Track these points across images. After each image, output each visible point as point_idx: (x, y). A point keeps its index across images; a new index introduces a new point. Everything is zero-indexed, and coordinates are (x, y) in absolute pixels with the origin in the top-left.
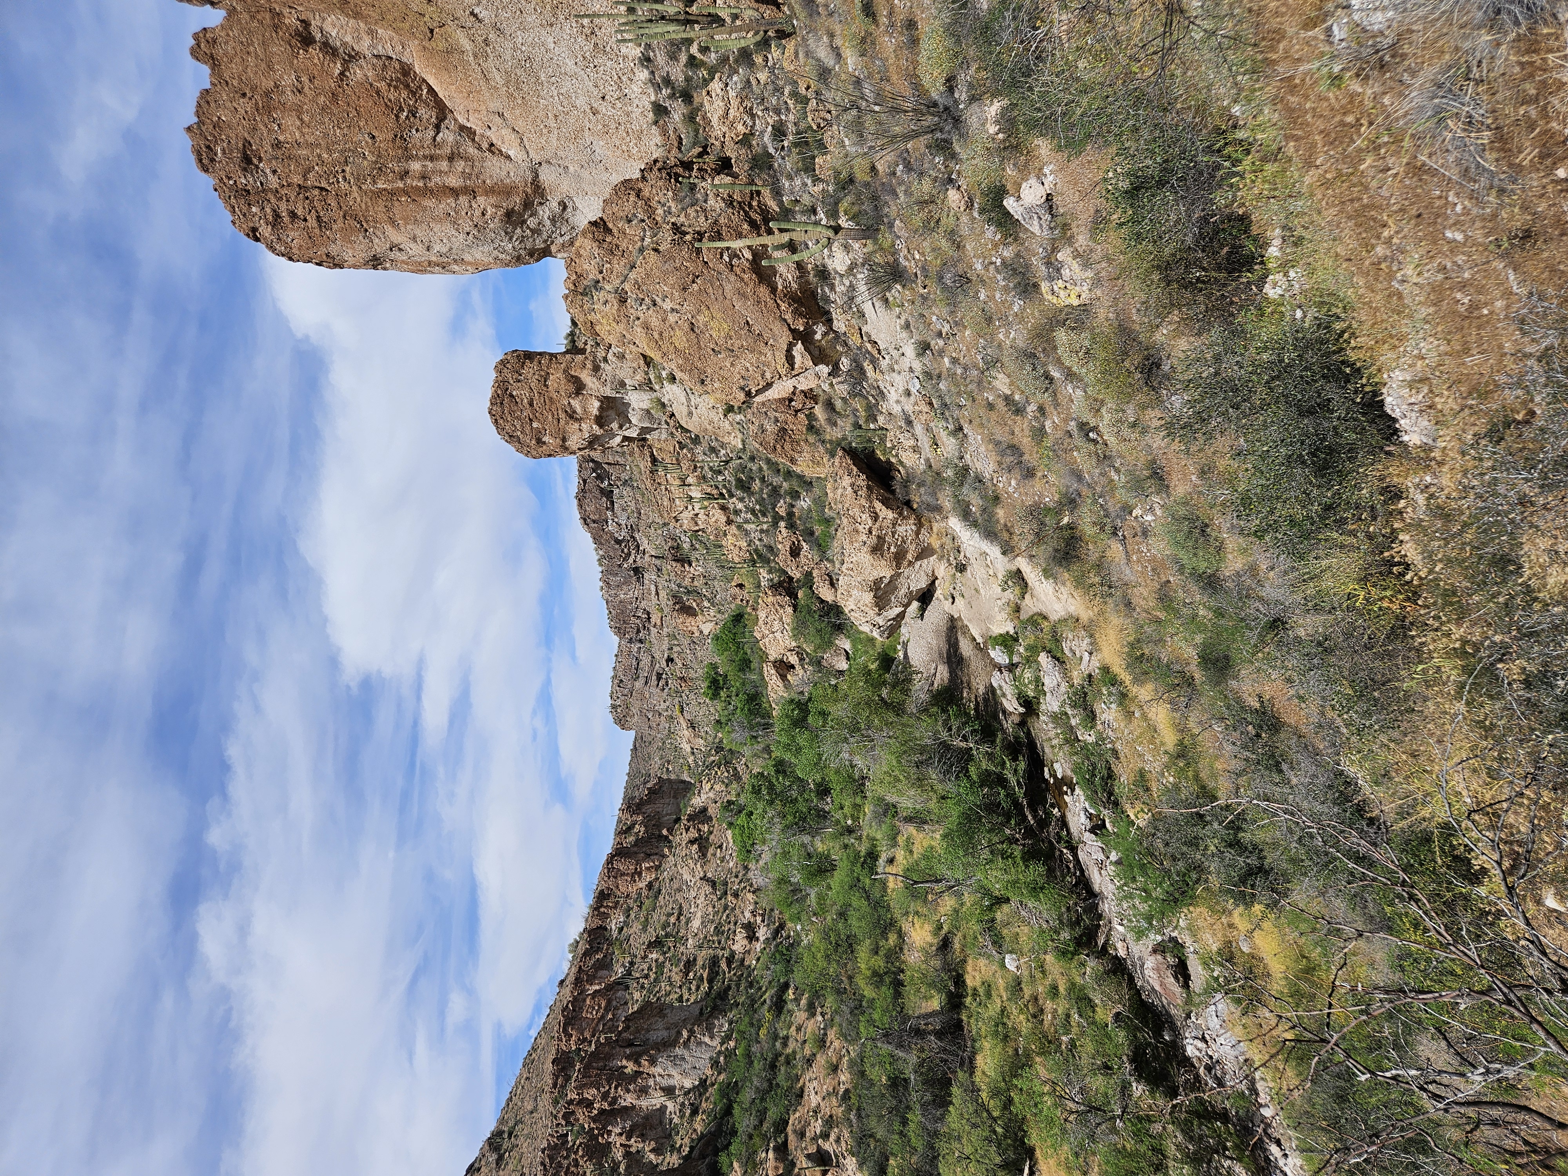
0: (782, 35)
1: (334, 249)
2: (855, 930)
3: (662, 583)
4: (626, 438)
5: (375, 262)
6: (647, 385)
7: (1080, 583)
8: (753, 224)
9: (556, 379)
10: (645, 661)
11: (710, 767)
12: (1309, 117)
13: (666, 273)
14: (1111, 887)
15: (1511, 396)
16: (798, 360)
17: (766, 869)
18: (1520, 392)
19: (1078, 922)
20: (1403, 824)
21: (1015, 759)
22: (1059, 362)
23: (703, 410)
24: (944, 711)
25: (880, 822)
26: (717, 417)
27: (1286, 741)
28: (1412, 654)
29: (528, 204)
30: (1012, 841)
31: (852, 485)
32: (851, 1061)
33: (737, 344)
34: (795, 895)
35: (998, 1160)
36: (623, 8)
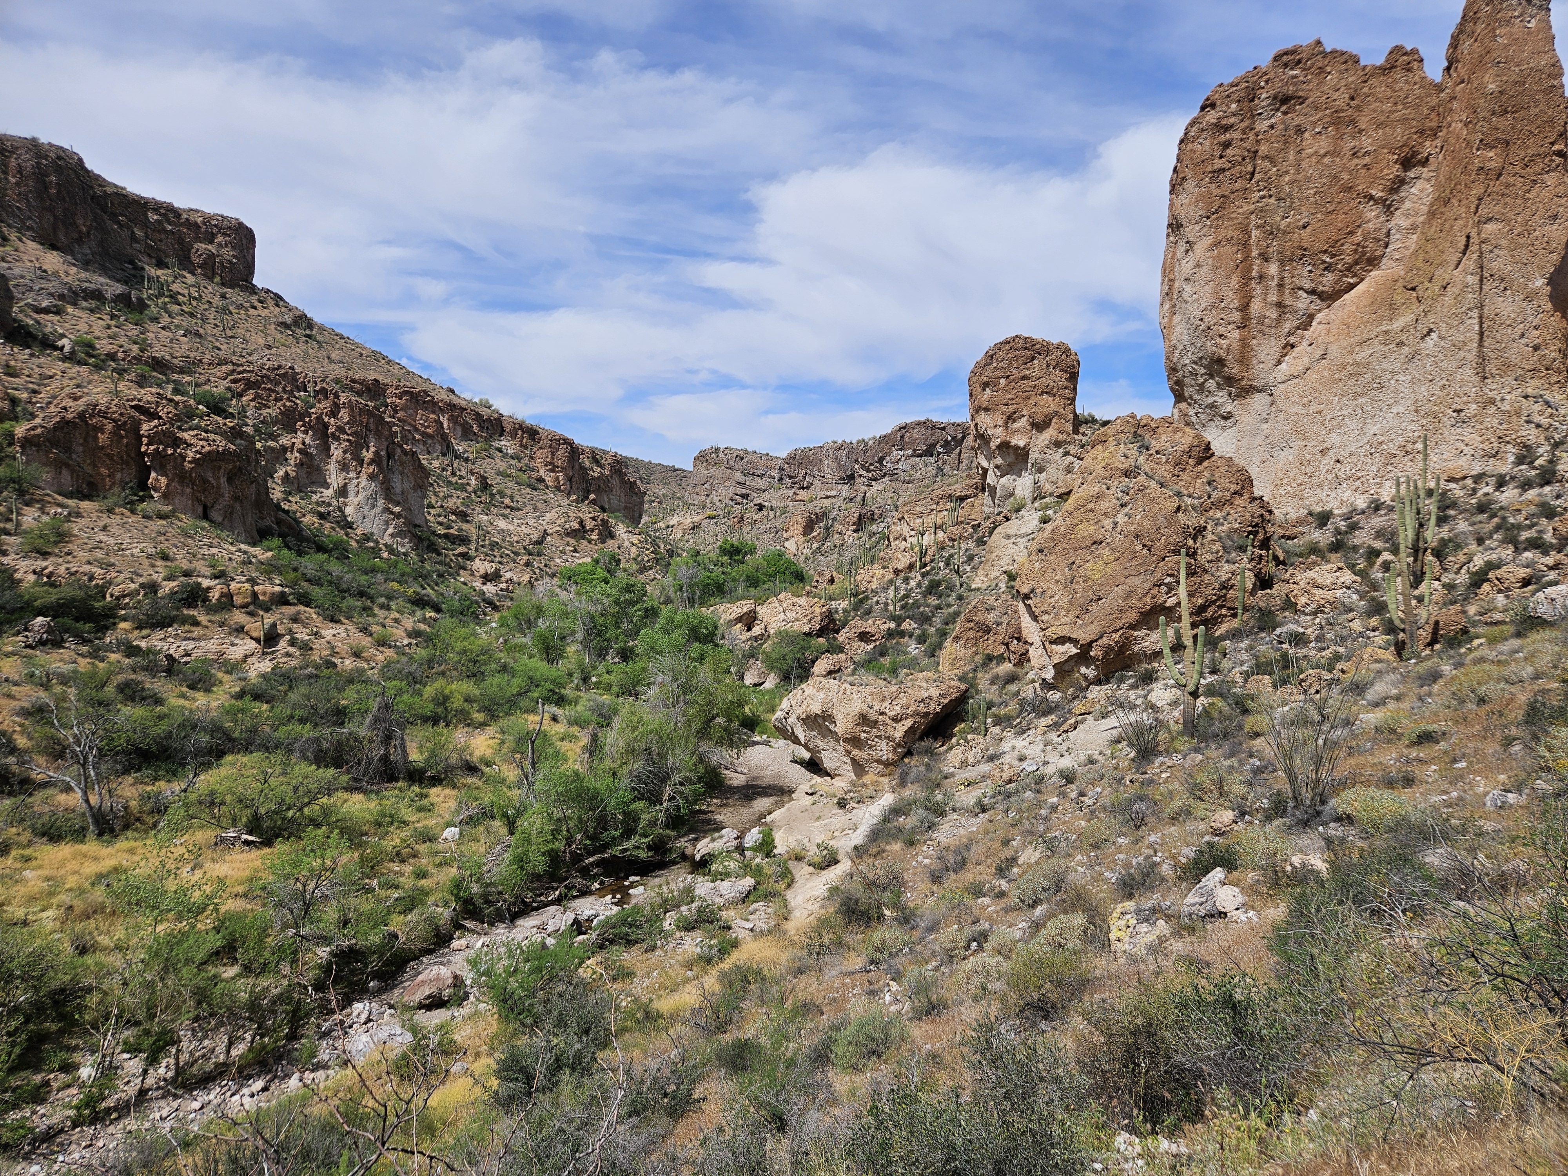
0: (1400, 648)
1: (1190, 185)
2: (489, 680)
3: (838, 502)
4: (985, 471)
5: (1175, 226)
6: (1039, 495)
7: (824, 923)
8: (1202, 609)
9: (1049, 404)
10: (761, 483)
11: (654, 543)
13: (1155, 518)
14: (520, 937)
16: (1060, 648)
17: (552, 595)
19: (487, 902)
21: (649, 848)
22: (1051, 916)
23: (1012, 550)
24: (700, 779)
25: (592, 710)
26: (1004, 564)
27: (661, 1122)
29: (1230, 381)
30: (569, 841)
31: (930, 698)
32: (364, 671)
33: (1079, 588)
34: (526, 623)
35: (262, 811)
36: (1432, 485)
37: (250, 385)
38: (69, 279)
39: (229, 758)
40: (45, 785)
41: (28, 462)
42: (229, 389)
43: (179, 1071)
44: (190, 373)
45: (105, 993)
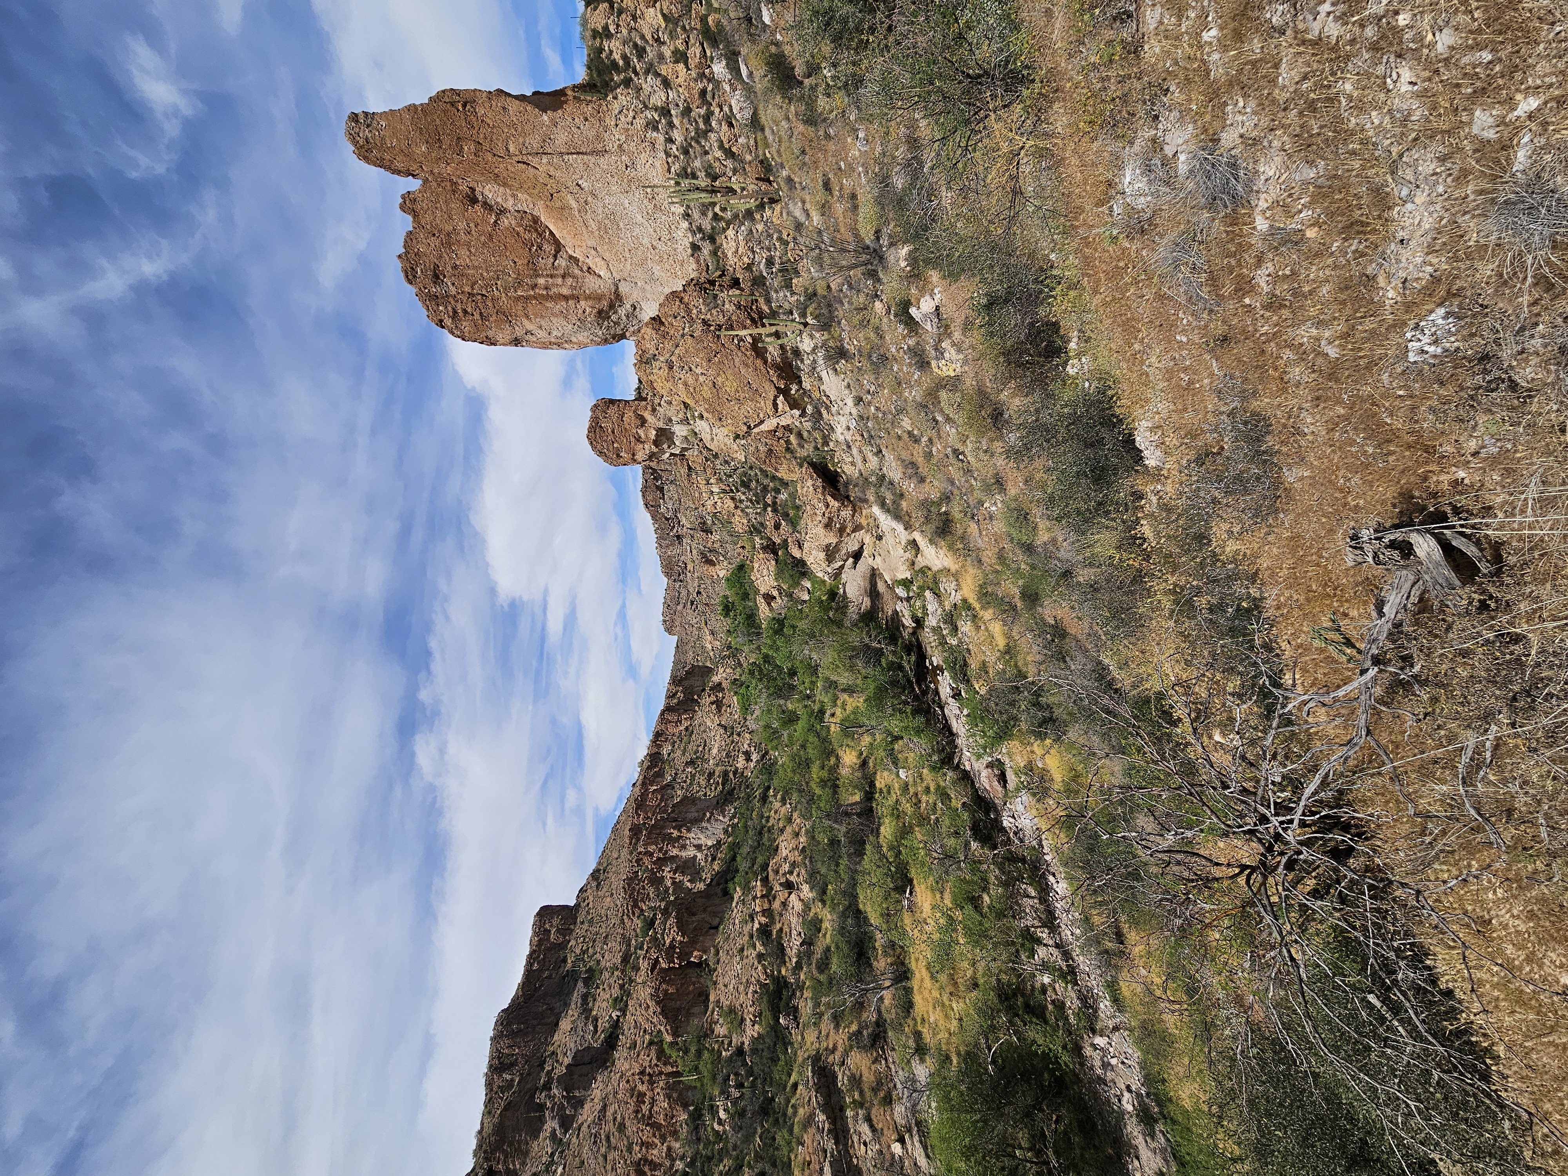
0: (773, 201)
1: (490, 334)
2: (810, 755)
3: (694, 545)
4: (672, 454)
5: (516, 342)
6: (685, 421)
7: (951, 547)
8: (753, 320)
9: (629, 416)
10: (684, 593)
11: (723, 658)
12: (1097, 262)
13: (698, 350)
14: (963, 730)
15: (1210, 438)
16: (780, 406)
17: (757, 719)
18: (1215, 435)
19: (943, 750)
20: (1134, 692)
21: (909, 655)
22: (941, 411)
23: (720, 437)
24: (867, 625)
25: (827, 693)
26: (729, 441)
27: (1069, 643)
28: (1145, 592)
29: (612, 306)
30: (906, 703)
31: (813, 485)
32: (806, 830)
33: (742, 395)
34: (775, 735)
35: (892, 885)
36: (672, 182)
37: (635, 905)
38: (576, 1014)
39: (861, 906)
40: (879, 1012)
41: (688, 1033)
42: (638, 917)
43: (1044, 926)
44: (630, 940)
45: (1001, 971)
